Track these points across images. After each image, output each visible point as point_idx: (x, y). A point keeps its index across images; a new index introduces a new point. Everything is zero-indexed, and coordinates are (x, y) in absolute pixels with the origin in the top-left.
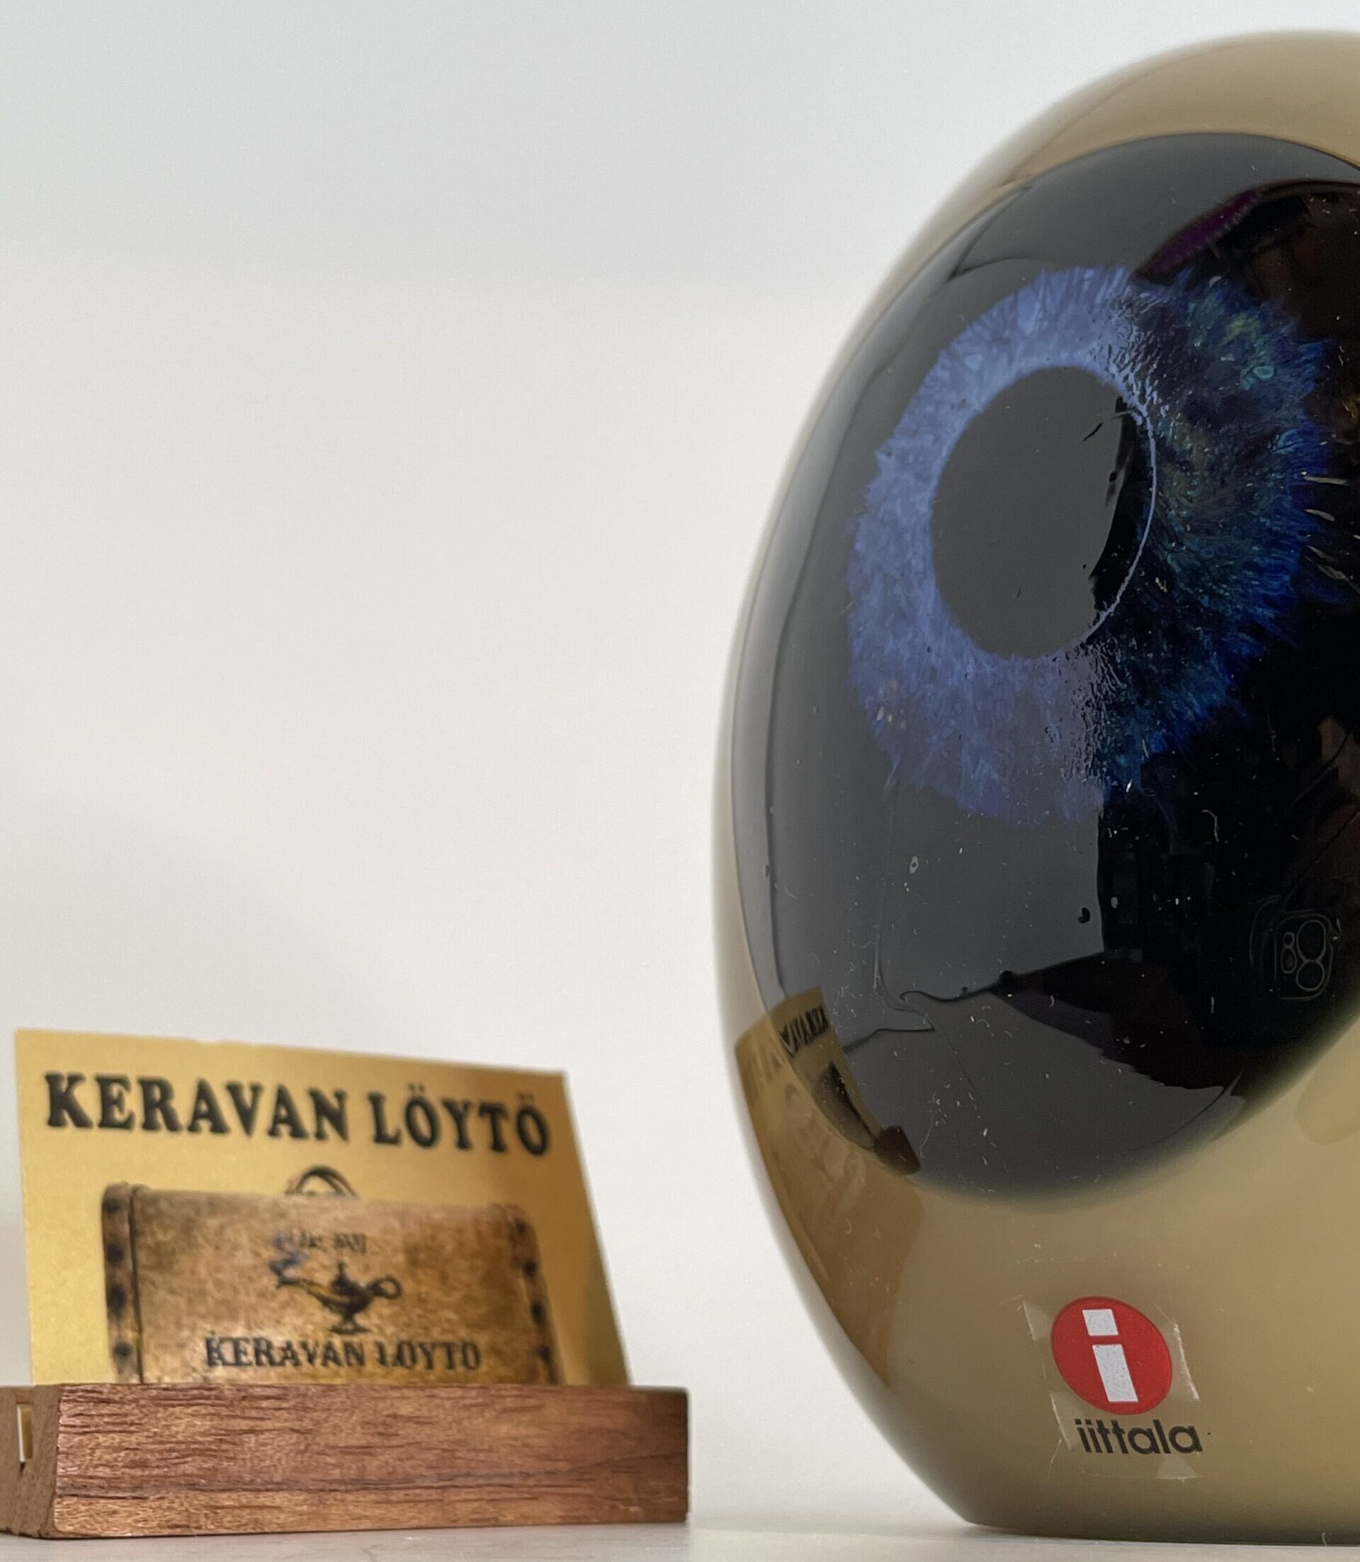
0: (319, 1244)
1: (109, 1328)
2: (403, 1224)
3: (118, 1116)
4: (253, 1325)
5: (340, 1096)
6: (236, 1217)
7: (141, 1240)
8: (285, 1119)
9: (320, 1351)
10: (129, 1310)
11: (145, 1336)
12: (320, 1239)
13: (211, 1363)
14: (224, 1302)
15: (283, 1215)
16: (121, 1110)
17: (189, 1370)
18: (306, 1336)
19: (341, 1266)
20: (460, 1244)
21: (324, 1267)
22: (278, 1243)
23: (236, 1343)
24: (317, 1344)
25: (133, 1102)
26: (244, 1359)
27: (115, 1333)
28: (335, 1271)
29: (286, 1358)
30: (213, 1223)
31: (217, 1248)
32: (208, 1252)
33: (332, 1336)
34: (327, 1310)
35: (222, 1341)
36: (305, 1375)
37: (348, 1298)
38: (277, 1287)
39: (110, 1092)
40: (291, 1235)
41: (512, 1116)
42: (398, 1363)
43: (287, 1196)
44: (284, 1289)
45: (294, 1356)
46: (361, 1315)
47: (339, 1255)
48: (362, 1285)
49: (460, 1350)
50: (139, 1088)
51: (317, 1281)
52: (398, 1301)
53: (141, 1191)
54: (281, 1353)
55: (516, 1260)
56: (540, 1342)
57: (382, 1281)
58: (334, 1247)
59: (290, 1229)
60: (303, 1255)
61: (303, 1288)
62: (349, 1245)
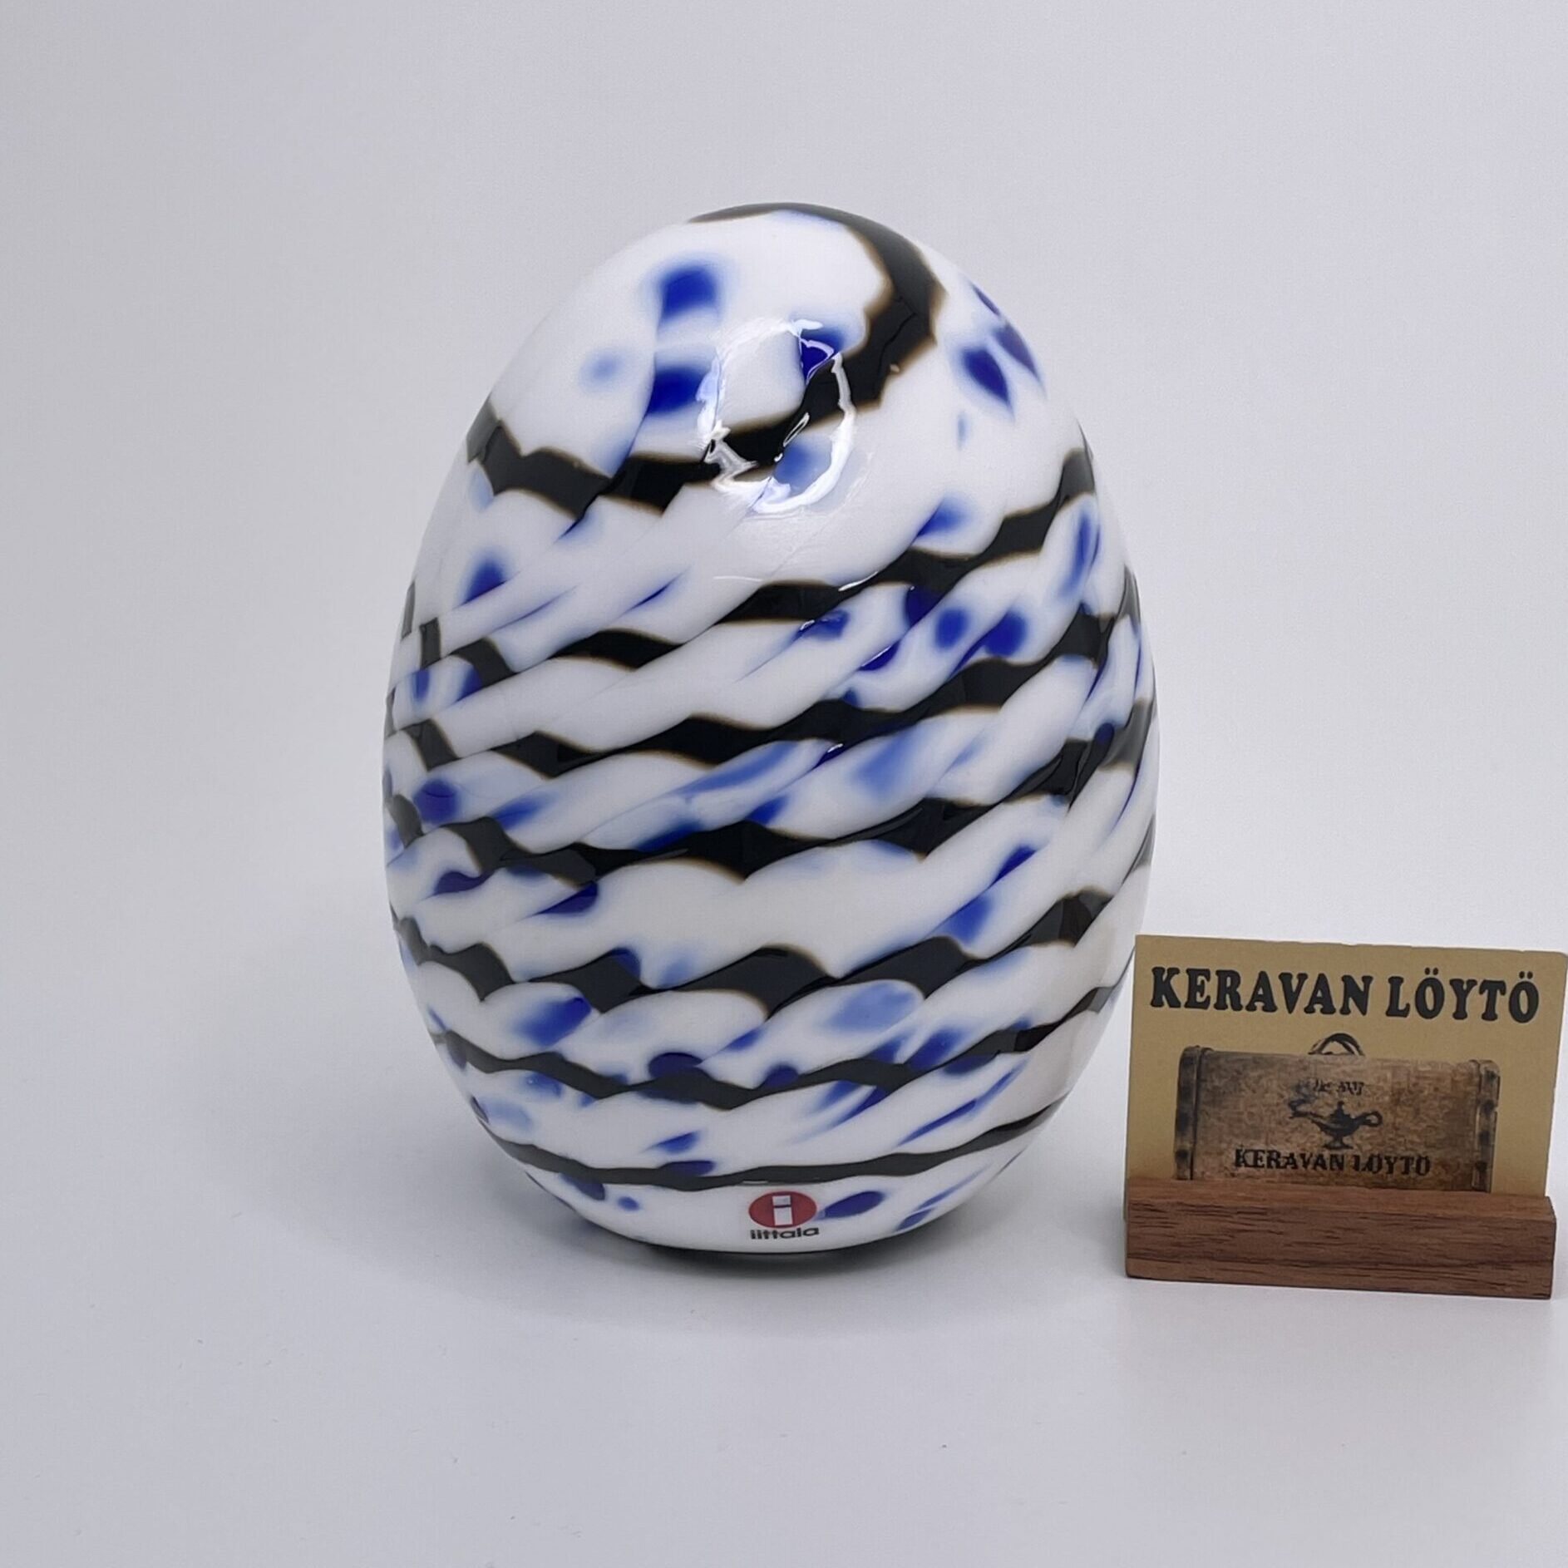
0: (1326, 1088)
1: (1176, 1141)
2: (1394, 1075)
3: (1199, 999)
4: (1269, 1141)
5: (1367, 980)
6: (1270, 1070)
7: (1203, 1085)
8: (1322, 1000)
9: (1314, 1159)
10: (1190, 1128)
11: (1198, 1147)
12: (1329, 1085)
13: (1238, 1164)
14: (1253, 1127)
15: (1305, 1069)
16: (1202, 995)
17: (1222, 1169)
18: (1304, 1149)
19: (1341, 1103)
20: (1436, 1089)
21: (1327, 1104)
22: (1298, 1088)
23: (1256, 1152)
24: (1311, 1155)
25: (1211, 988)
26: (1259, 1163)
27: (1179, 1143)
28: (1336, 1108)
29: (1288, 1163)
30: (1254, 1074)
31: (1254, 1092)
32: (1248, 1094)
33: (1323, 1151)
34: (1323, 1133)
35: (1247, 1151)
36: (1301, 1175)
37: (1341, 1125)
38: (1291, 1118)
39: (1196, 981)
40: (1308, 1083)
41: (1509, 990)
42: (1367, 1169)
43: (1310, 1056)
44: (1296, 1119)
45: (1294, 1162)
46: (1348, 1137)
47: (1340, 1096)
48: (1353, 1117)
49: (1415, 1162)
50: (1216, 977)
51: (1321, 1114)
52: (1377, 1129)
53: (1208, 1052)
54: (1286, 1160)
55: (1478, 1102)
56: (1480, 1159)
57: (1368, 1115)
58: (1338, 1091)
59: (1308, 1078)
60: (1314, 1096)
61: (1309, 1119)
62: (1350, 1089)
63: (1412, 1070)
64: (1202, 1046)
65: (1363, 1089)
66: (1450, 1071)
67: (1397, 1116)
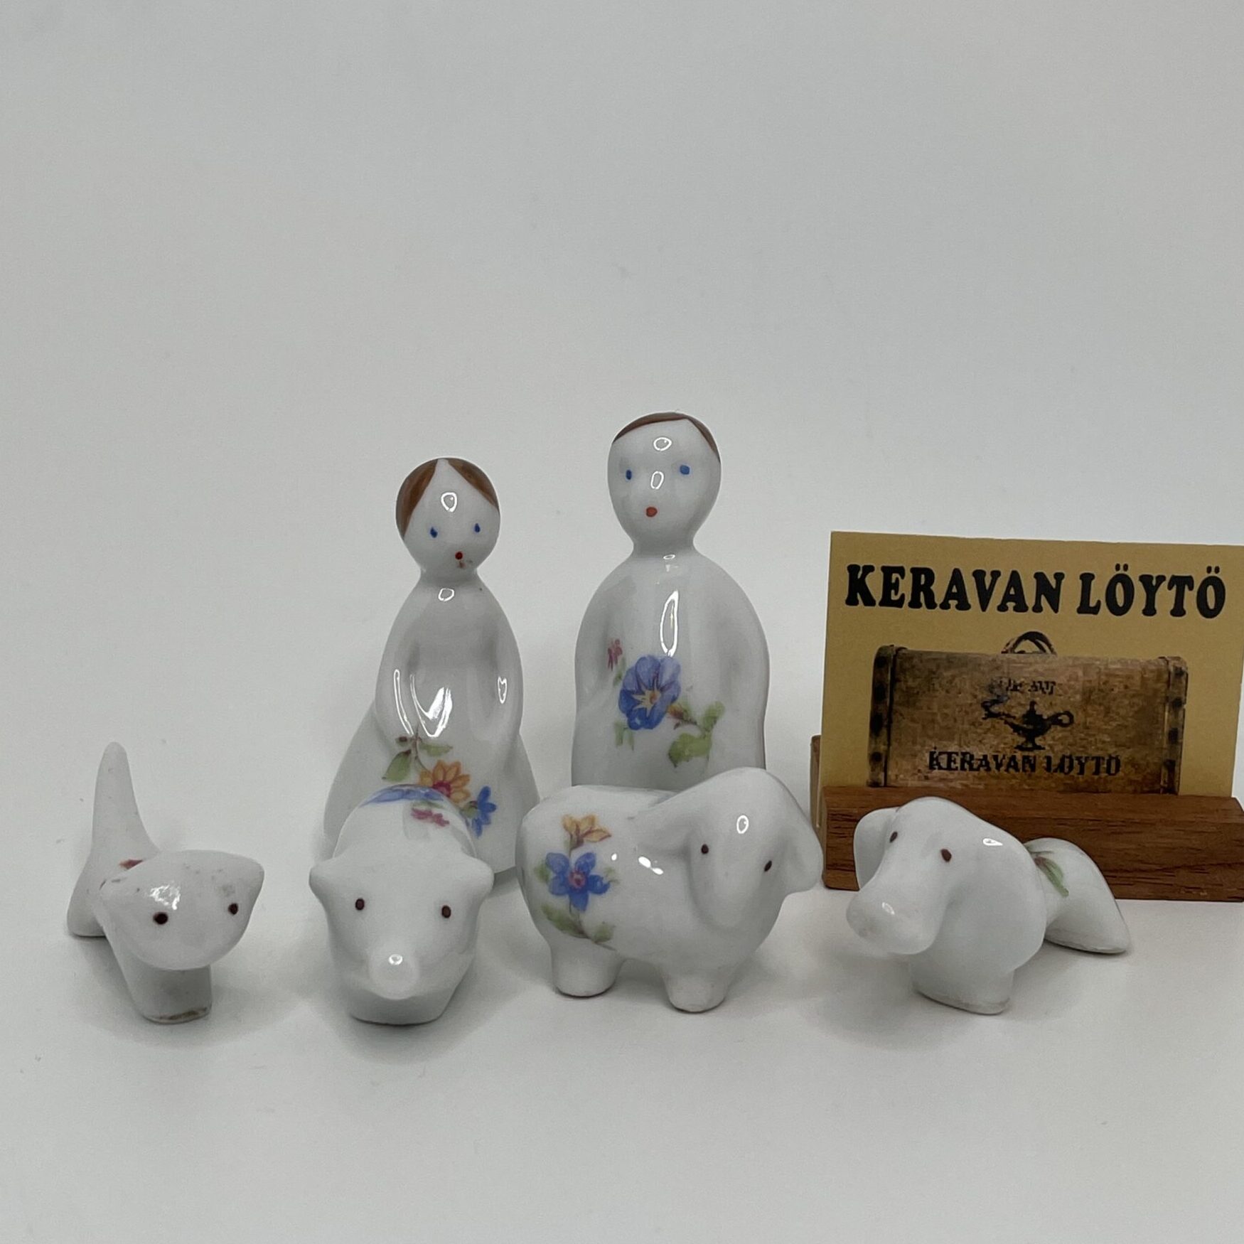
0: (1019, 688)
1: (870, 743)
2: (1084, 673)
3: (894, 597)
4: (962, 743)
5: (1059, 577)
6: (964, 669)
7: (898, 685)
8: (1015, 597)
9: (1006, 761)
10: (884, 731)
11: (891, 748)
13: (931, 767)
14: (946, 728)
15: (997, 668)
16: (896, 594)
17: (916, 771)
18: (998, 751)
20: (1126, 687)
21: (1020, 705)
22: (991, 689)
23: (950, 754)
24: (1004, 757)
25: (906, 586)
26: (952, 764)
27: (873, 746)
28: (1028, 708)
29: (981, 765)
30: (948, 674)
31: (947, 692)
32: (941, 694)
33: (1015, 752)
34: (1015, 734)
35: (941, 753)
36: (993, 777)
37: (1033, 726)
38: (984, 719)
39: (891, 579)
40: (1001, 682)
41: (1197, 586)
42: (1058, 771)
43: (1003, 654)
44: (988, 720)
45: (987, 763)
46: (1040, 738)
47: (1033, 696)
48: (1045, 717)
49: (1106, 762)
50: (911, 575)
51: (1013, 715)
52: (1069, 728)
53: (904, 651)
54: (979, 762)
55: (1167, 698)
56: (1168, 758)
57: (1060, 714)
58: (1029, 690)
59: (1001, 678)
60: (1007, 696)
61: (1002, 719)
62: (1042, 689)
63: (1102, 667)
64: (897, 645)
65: (1054, 687)
66: (1140, 669)
67: (1087, 715)
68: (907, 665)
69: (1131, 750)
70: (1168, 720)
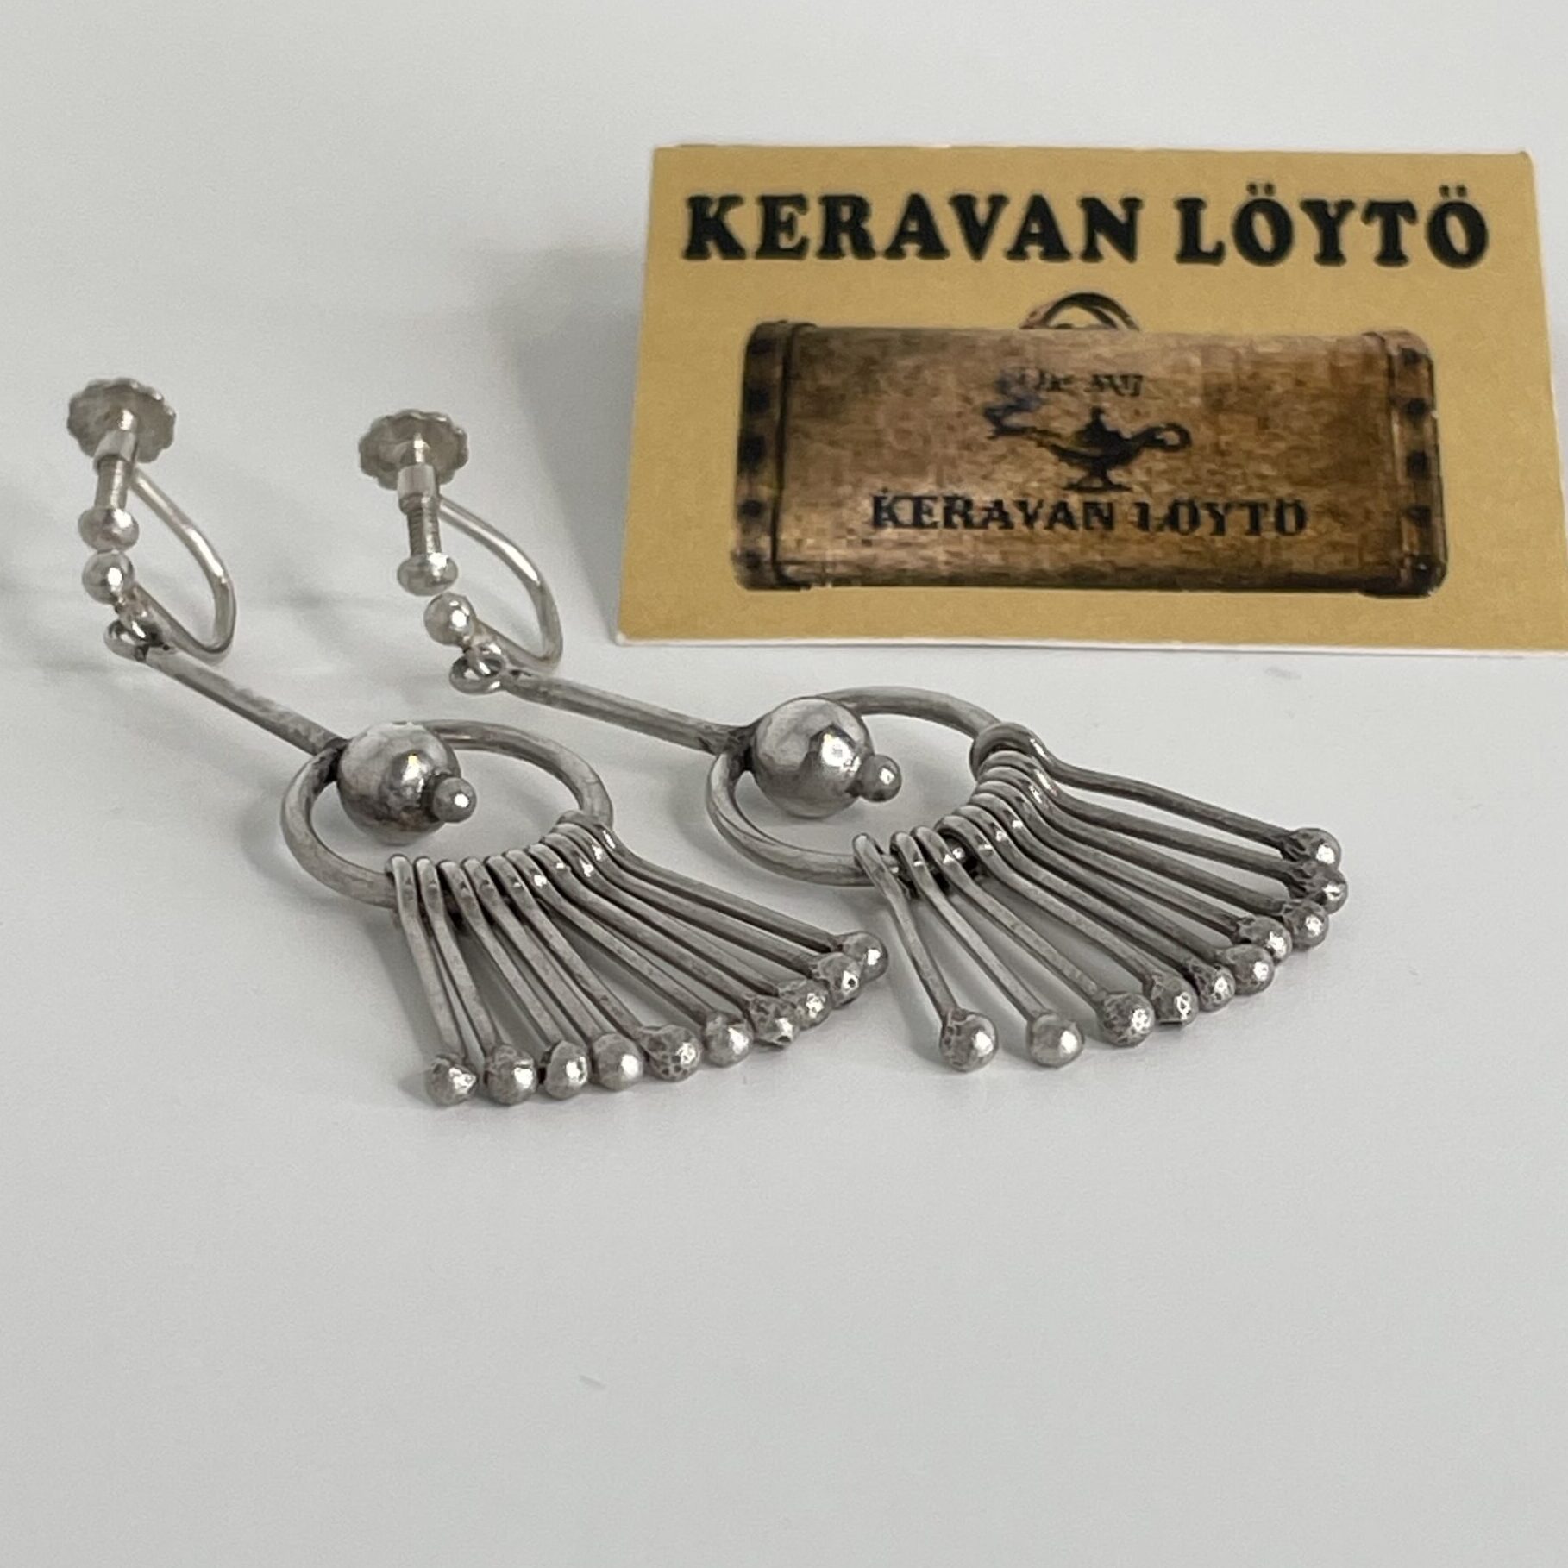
68: (814, 351)
69: (1326, 491)
70: (1402, 437)
